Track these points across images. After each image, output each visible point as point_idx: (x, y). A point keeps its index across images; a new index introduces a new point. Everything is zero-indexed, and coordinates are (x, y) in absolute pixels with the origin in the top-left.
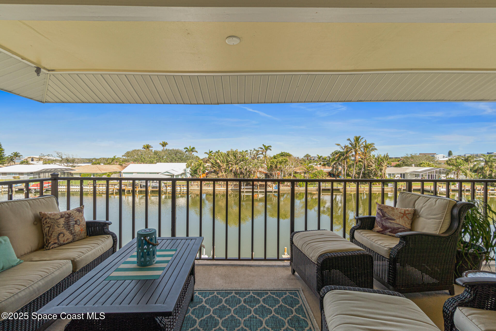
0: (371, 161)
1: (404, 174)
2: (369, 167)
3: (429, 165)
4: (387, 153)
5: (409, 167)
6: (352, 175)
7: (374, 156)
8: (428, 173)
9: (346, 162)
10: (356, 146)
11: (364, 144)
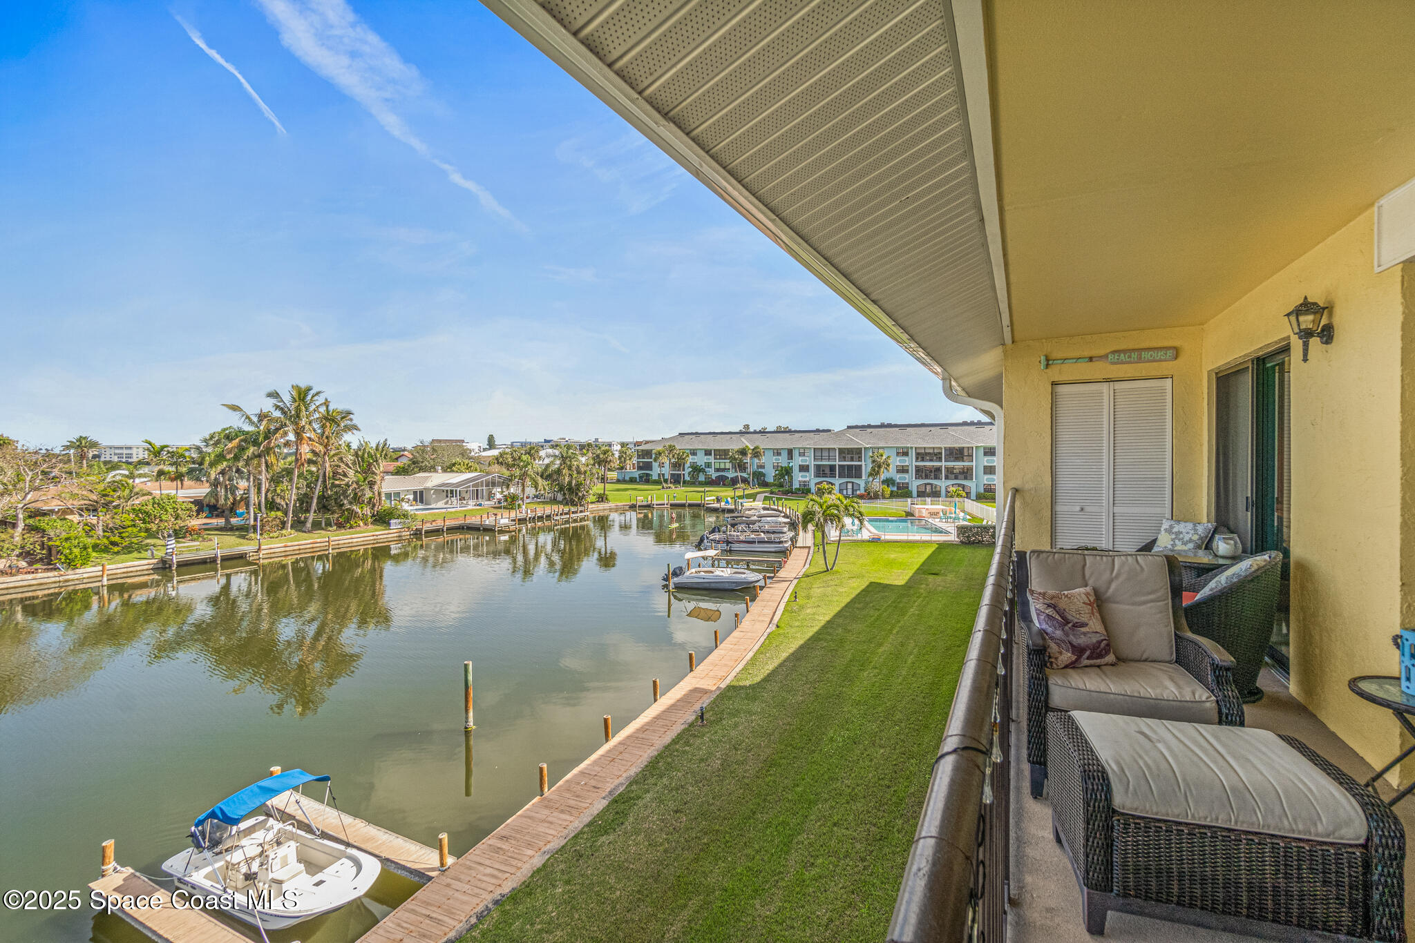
0: (342, 461)
1: (421, 493)
2: (340, 479)
3: (469, 468)
4: (386, 440)
5: (431, 474)
6: (287, 504)
7: (349, 446)
8: (473, 486)
9: (266, 463)
10: (298, 416)
11: (323, 409)
